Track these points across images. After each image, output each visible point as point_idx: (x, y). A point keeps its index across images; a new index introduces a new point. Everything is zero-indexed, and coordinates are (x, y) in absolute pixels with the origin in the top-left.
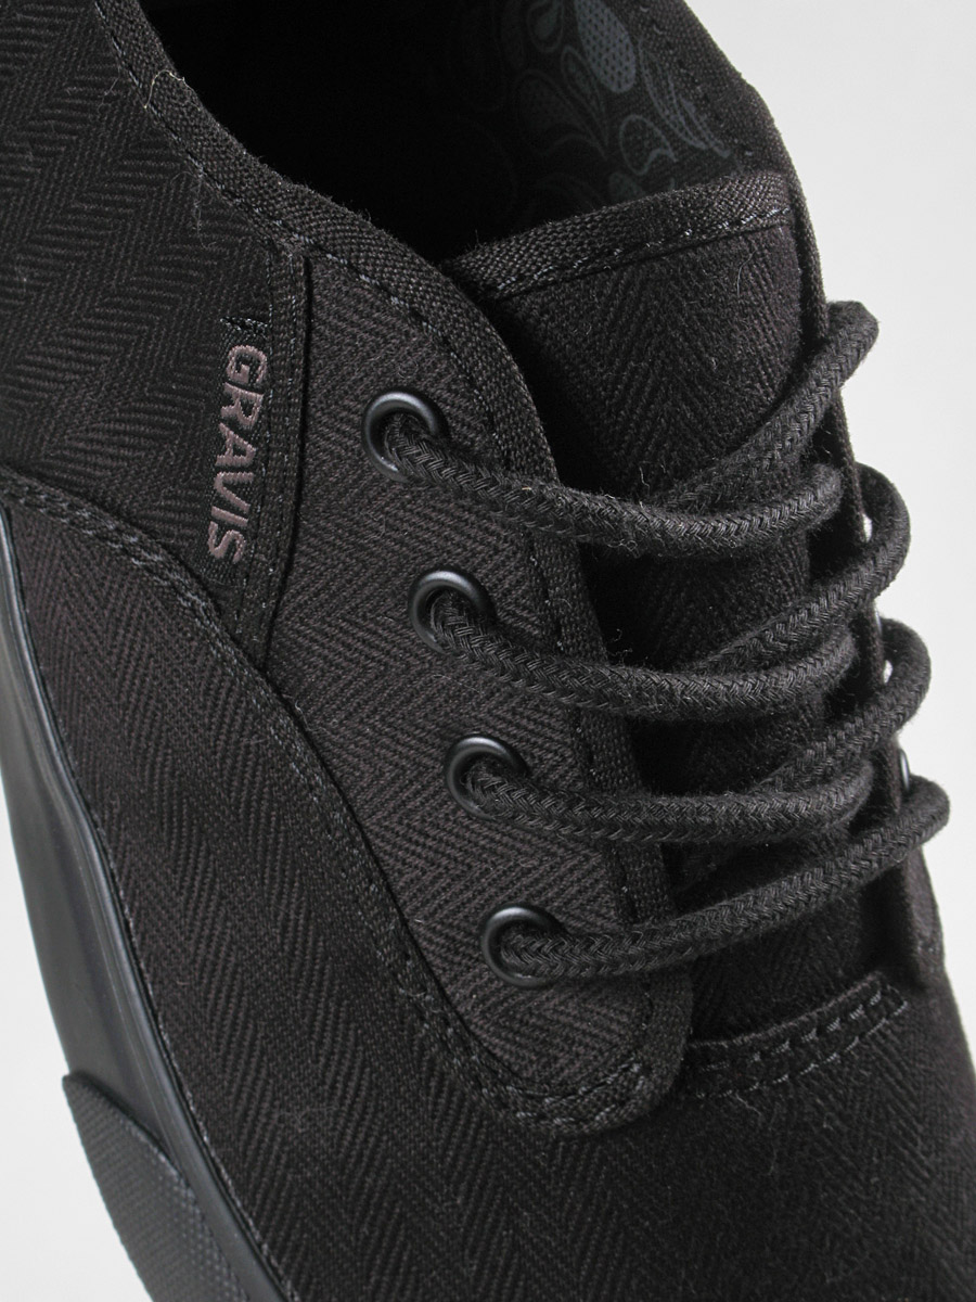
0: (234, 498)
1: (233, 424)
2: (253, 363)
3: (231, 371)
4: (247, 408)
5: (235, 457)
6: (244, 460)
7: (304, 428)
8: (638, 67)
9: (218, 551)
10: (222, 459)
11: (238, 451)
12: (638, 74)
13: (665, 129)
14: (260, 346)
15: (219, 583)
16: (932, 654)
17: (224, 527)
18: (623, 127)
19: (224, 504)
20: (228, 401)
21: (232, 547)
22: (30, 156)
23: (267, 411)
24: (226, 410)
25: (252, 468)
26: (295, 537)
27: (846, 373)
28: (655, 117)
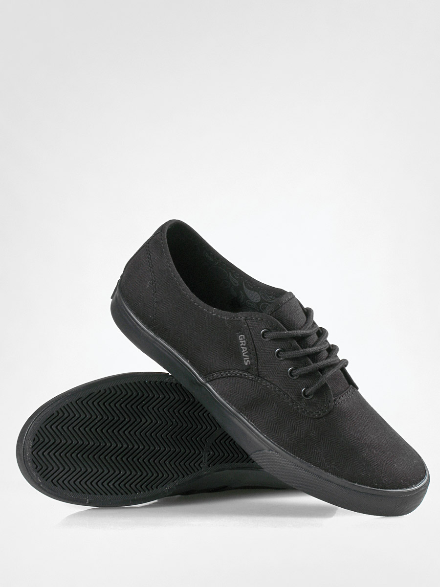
0: (246, 356)
1: (243, 346)
2: (242, 337)
3: (240, 339)
4: (244, 343)
5: (244, 350)
6: (246, 350)
7: (253, 341)
8: (260, 296)
9: (246, 364)
10: (243, 352)
11: (245, 349)
12: (261, 297)
13: (268, 302)
14: (242, 334)
15: (248, 369)
16: (337, 345)
17: (246, 360)
18: (261, 306)
19: (245, 357)
20: (241, 343)
21: (248, 362)
22: (195, 332)
23: (247, 342)
24: (241, 345)
25: (247, 350)
26: (257, 356)
27: (313, 318)
28: (266, 301)
